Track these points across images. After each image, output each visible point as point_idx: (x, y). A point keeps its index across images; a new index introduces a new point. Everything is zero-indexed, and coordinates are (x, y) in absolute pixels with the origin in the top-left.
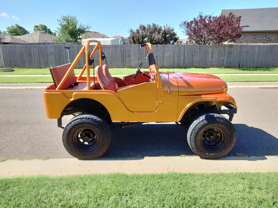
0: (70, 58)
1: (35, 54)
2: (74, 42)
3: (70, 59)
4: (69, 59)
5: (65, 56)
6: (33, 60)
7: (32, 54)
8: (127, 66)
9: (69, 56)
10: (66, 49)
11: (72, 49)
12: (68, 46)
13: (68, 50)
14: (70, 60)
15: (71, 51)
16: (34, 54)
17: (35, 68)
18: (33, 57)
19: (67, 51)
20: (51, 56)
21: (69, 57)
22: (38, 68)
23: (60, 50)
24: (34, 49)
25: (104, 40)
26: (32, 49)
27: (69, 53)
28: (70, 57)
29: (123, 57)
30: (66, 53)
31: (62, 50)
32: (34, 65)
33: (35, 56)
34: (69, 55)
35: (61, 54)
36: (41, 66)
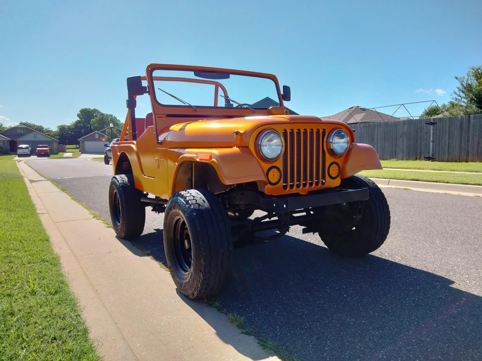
0: (433, 142)
3: (433, 144)
4: (431, 144)
5: (425, 138)
7: (376, 136)
9: (431, 137)
10: (428, 125)
11: (438, 124)
12: (432, 121)
13: (432, 127)
14: (433, 146)
15: (436, 130)
16: (378, 137)
19: (430, 129)
20: (402, 140)
21: (431, 140)
23: (417, 129)
24: (379, 129)
26: (376, 130)
27: (433, 134)
28: (435, 141)
30: (428, 133)
31: (421, 128)
34: (433, 136)
35: (419, 134)
36: (386, 156)
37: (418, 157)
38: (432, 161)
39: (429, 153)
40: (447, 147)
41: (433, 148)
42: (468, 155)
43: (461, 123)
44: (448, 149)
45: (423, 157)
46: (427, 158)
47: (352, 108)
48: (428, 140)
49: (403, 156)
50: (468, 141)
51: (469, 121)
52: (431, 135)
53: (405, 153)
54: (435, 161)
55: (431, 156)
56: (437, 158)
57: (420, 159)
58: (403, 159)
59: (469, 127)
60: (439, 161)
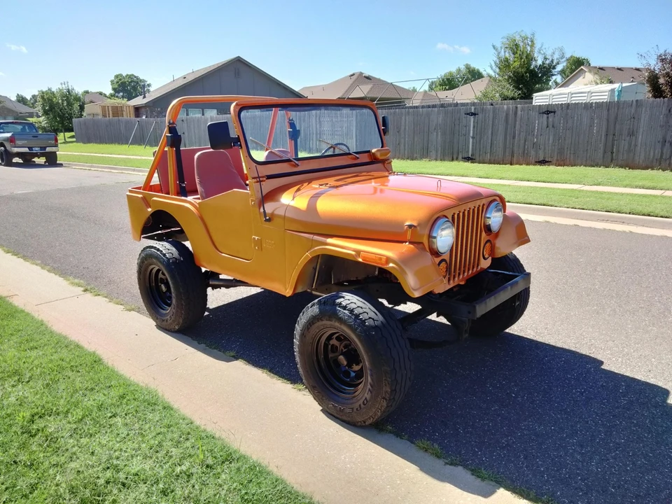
0: (473, 138)
1: (407, 128)
2: (521, 98)
3: (473, 141)
4: (471, 140)
5: (464, 132)
6: (402, 141)
7: (403, 128)
8: (620, 163)
9: (471, 132)
10: (468, 116)
11: (480, 116)
12: (473, 111)
13: (472, 118)
14: (473, 143)
15: (477, 122)
16: (405, 129)
17: (403, 159)
18: (403, 136)
19: (470, 121)
20: (435, 133)
21: (471, 135)
22: (408, 159)
23: (455, 120)
24: (407, 118)
25: (592, 91)
26: (403, 118)
27: (474, 127)
28: (475, 135)
29: (611, 137)
30: (467, 126)
31: (459, 119)
32: (402, 151)
33: (407, 133)
34: (474, 131)
35: (457, 126)
36: (415, 155)
37: (455, 157)
38: (471, 162)
39: (468, 152)
40: (489, 145)
41: (473, 146)
42: (513, 156)
43: (507, 115)
44: (491, 147)
45: (460, 157)
46: (465, 158)
47: (353, 75)
48: (466, 135)
49: (437, 156)
50: (514, 137)
51: (516, 113)
52: (472, 129)
53: (439, 152)
54: (476, 162)
55: (470, 156)
56: (477, 159)
57: (457, 159)
58: (436, 160)
59: (515, 121)
60: (479, 163)
